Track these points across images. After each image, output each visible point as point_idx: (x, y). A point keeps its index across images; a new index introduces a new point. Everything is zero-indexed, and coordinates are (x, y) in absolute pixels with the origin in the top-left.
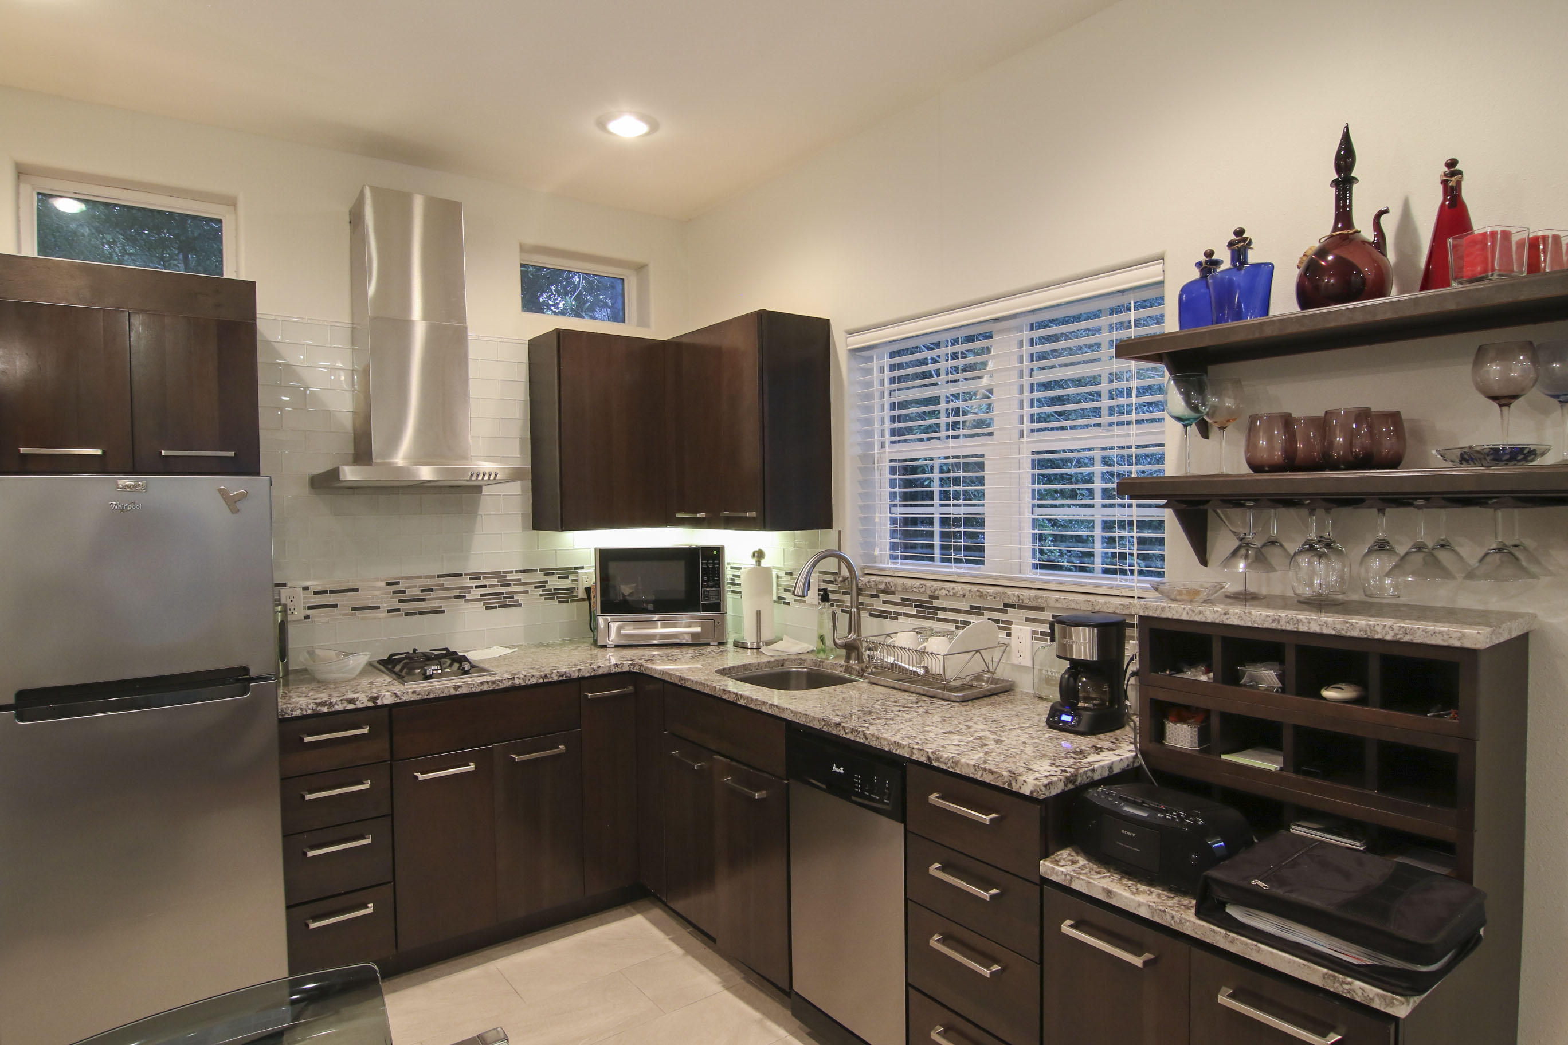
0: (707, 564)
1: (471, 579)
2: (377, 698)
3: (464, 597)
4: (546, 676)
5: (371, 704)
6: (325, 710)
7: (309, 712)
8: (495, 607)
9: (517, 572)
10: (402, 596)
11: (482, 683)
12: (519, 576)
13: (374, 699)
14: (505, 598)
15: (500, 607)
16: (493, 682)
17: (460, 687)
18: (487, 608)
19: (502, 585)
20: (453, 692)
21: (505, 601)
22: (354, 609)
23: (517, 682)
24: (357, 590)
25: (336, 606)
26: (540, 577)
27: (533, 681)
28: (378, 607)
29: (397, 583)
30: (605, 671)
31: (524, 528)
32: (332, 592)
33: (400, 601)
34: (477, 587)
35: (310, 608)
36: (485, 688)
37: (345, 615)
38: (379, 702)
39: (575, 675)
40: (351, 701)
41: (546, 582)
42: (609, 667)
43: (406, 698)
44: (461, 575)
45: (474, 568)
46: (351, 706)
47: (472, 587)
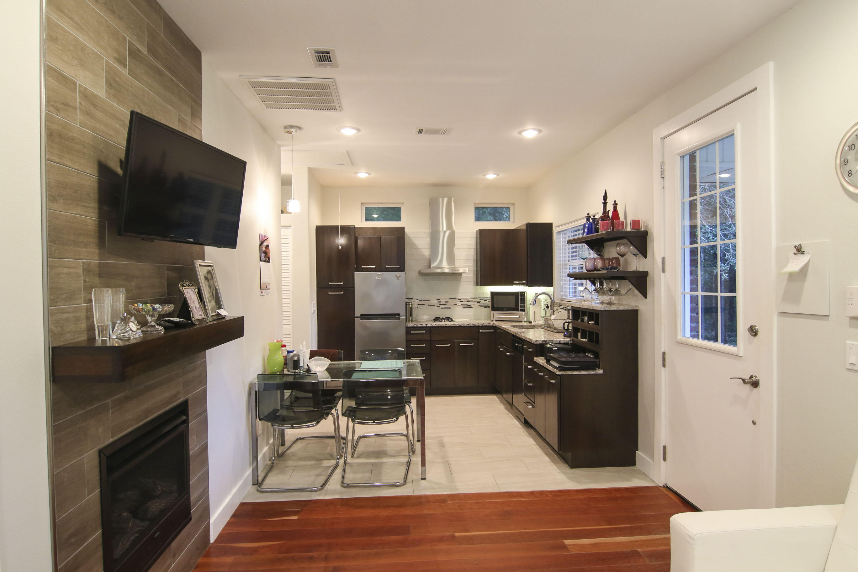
0: (521, 297)
1: (459, 299)
2: (427, 325)
3: (457, 304)
4: (469, 324)
5: (426, 326)
6: (416, 326)
7: (413, 326)
8: (465, 308)
9: (472, 298)
10: (440, 303)
11: (452, 324)
12: (472, 299)
13: (426, 325)
14: (468, 305)
15: (467, 308)
16: (455, 324)
17: (446, 324)
18: (463, 308)
19: (467, 302)
20: (445, 326)
21: (469, 307)
22: (428, 306)
23: (461, 325)
24: (429, 301)
25: (424, 305)
26: (478, 300)
27: (465, 325)
28: (434, 306)
29: (439, 300)
30: (486, 325)
31: (474, 286)
32: (423, 301)
33: (440, 304)
34: (460, 302)
35: (418, 305)
36: (453, 325)
37: (426, 307)
38: (428, 326)
39: (477, 325)
40: (421, 325)
41: (480, 301)
42: (487, 324)
43: (433, 326)
44: (456, 298)
45: (459, 297)
46: (421, 326)
47: (459, 302)
